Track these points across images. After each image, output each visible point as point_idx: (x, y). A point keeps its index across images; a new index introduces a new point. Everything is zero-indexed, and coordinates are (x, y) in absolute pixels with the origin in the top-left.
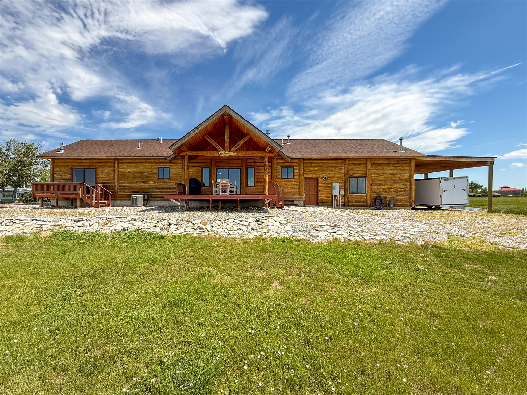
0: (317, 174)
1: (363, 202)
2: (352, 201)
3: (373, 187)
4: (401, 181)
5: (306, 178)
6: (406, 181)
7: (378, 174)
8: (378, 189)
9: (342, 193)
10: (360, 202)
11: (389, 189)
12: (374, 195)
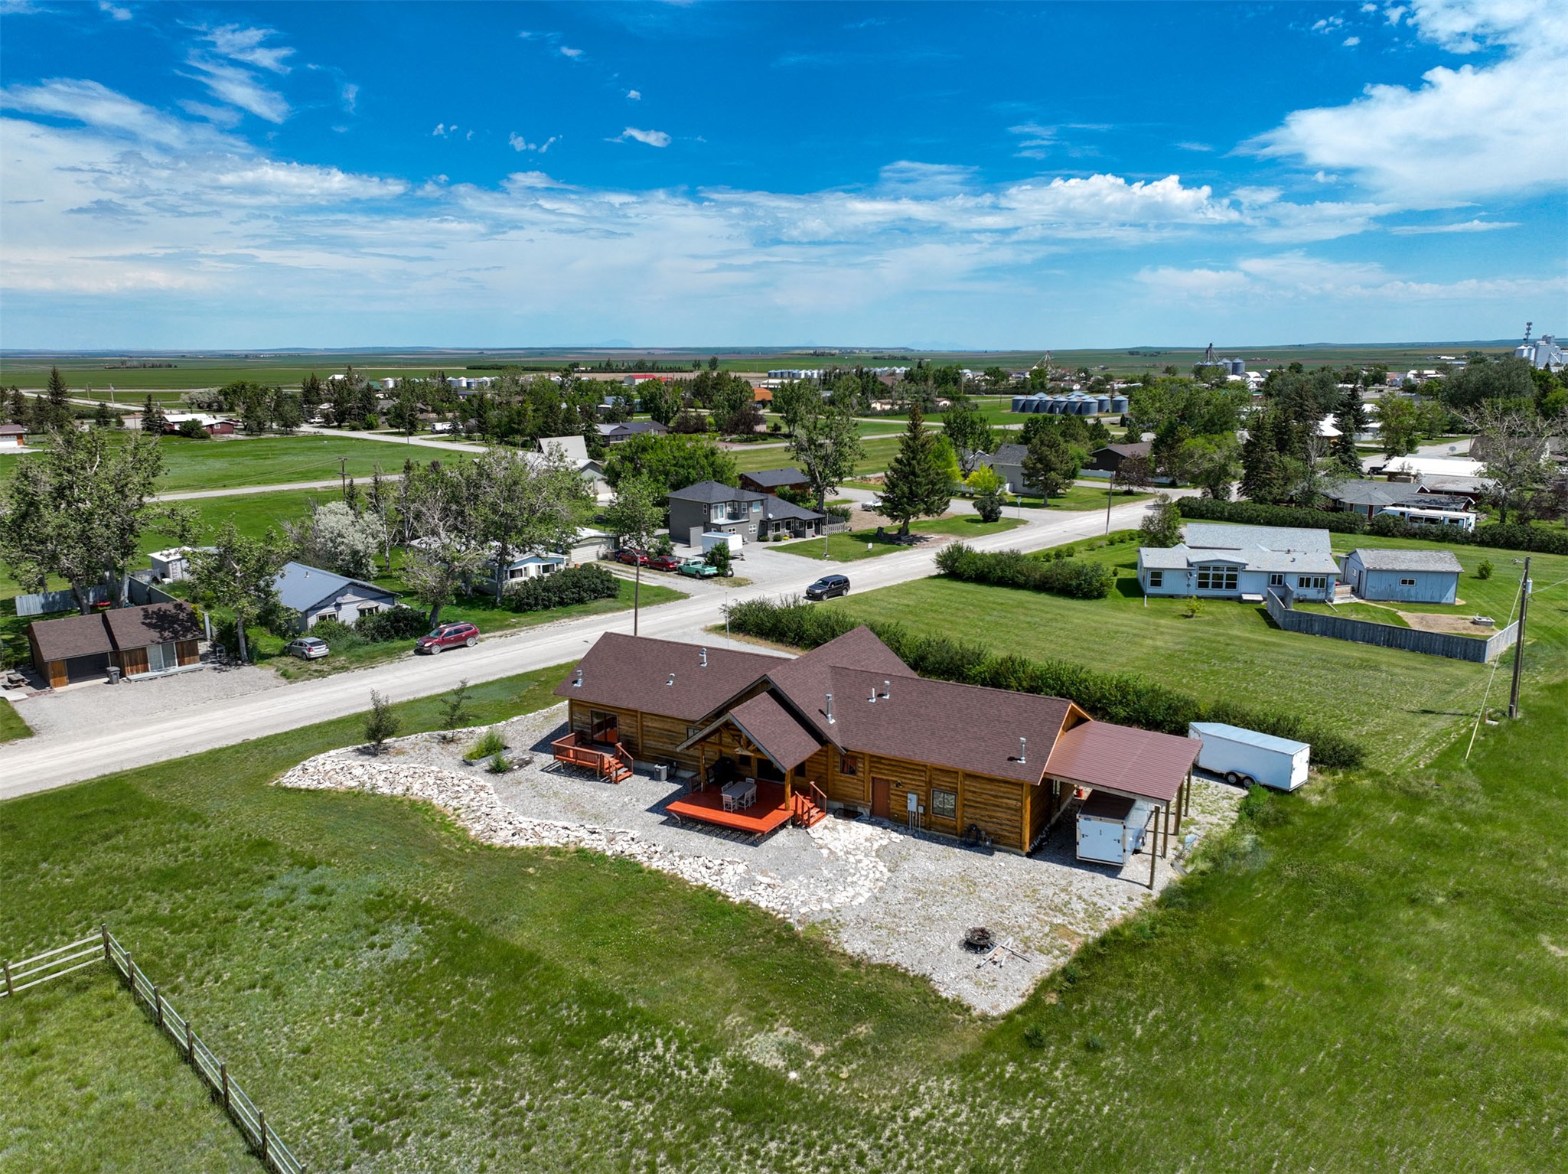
0: (888, 775)
1: (952, 828)
2: (936, 823)
3: (966, 809)
4: (1009, 808)
5: (873, 778)
6: (1016, 810)
7: (975, 792)
8: (974, 814)
9: (921, 810)
10: (947, 826)
11: (990, 817)
12: (968, 821)
